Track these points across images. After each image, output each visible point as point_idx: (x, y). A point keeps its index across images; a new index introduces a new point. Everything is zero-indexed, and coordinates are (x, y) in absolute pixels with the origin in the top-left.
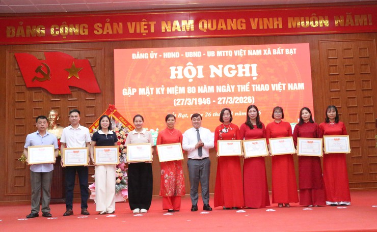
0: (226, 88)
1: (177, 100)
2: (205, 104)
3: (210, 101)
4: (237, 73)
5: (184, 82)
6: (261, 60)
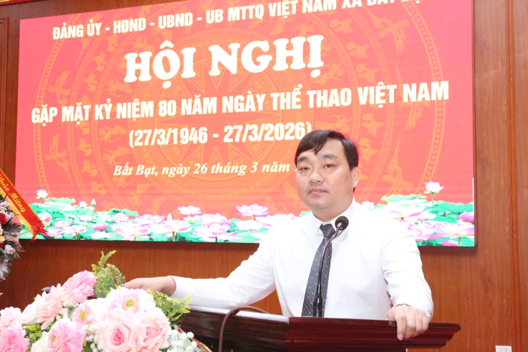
0: (245, 102)
1: (136, 135)
2: (195, 142)
3: (206, 135)
4: (273, 63)
5: (152, 90)
6: (335, 23)
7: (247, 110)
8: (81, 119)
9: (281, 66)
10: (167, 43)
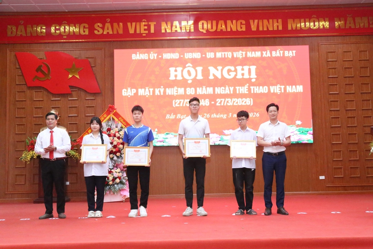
0: (225, 90)
1: (176, 101)
2: (204, 105)
3: (209, 103)
4: (236, 75)
6: (260, 62)
7: (226, 93)
8: (149, 94)
9: (239, 76)
10: (189, 64)
